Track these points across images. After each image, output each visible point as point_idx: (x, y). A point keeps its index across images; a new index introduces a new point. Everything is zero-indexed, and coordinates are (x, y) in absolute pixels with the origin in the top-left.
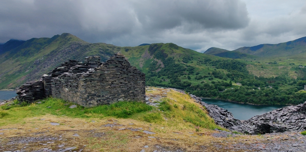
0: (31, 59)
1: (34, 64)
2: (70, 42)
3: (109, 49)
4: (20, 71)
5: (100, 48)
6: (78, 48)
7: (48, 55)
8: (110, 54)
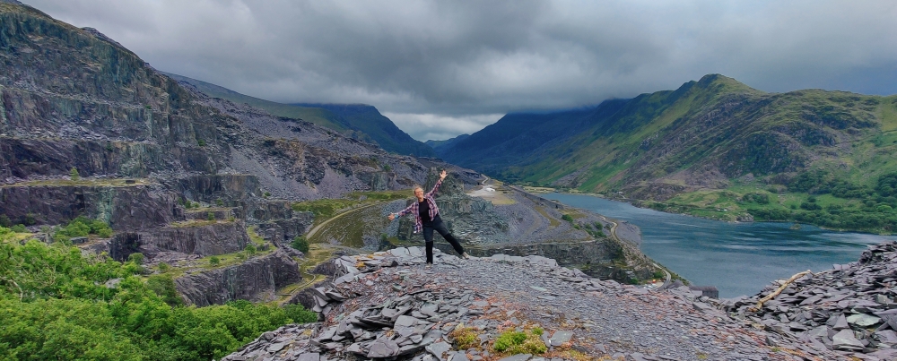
1: (641, 148)
2: (721, 94)
3: (835, 105)
5: (805, 104)
6: (738, 109)
7: (668, 128)
8: (836, 122)
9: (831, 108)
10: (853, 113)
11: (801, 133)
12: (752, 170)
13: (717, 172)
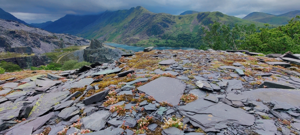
0: (121, 24)
2: (143, 12)
3: (168, 17)
4: (116, 32)
5: (163, 17)
6: (148, 17)
7: (131, 22)
8: (169, 22)
9: (167, 18)
10: (171, 19)
11: (163, 24)
12: (154, 34)
13: (146, 35)
